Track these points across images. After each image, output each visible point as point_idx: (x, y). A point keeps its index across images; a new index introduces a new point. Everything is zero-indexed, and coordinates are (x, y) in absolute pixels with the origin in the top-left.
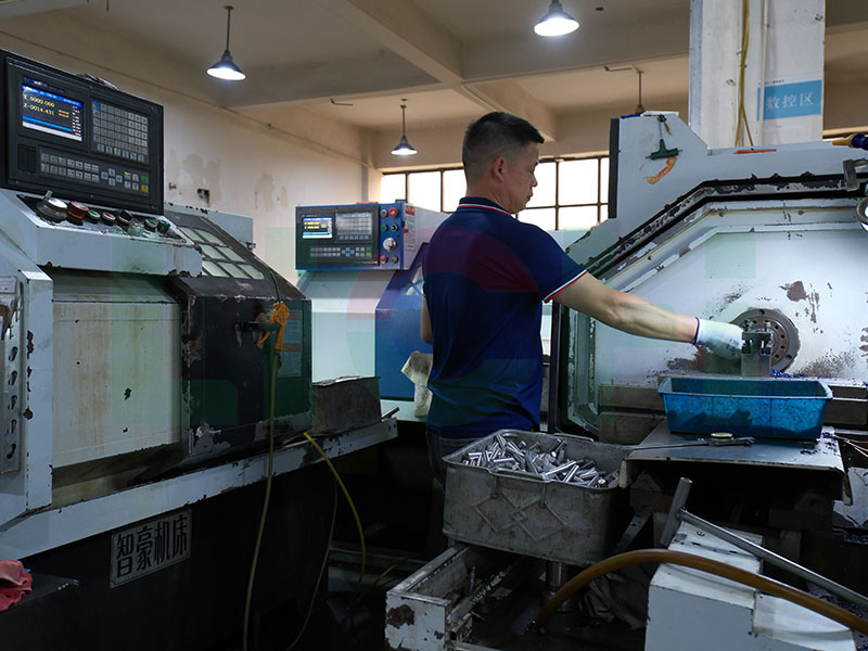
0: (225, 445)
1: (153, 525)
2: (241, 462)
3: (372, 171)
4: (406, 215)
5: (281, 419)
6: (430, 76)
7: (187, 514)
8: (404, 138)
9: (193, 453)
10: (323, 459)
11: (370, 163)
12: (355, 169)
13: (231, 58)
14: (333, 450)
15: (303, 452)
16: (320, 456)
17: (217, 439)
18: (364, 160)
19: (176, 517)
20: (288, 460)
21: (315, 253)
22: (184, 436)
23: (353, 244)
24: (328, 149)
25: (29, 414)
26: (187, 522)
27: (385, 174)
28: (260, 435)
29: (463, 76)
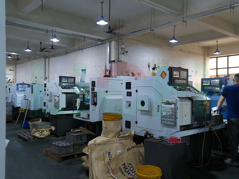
0: (199, 125)
1: (184, 138)
2: (199, 129)
3: (207, 58)
4: (227, 80)
5: (207, 121)
6: (226, 35)
7: (189, 137)
8: (217, 49)
9: (194, 126)
10: (212, 130)
11: (206, 56)
12: (202, 58)
13: (175, 37)
14: (214, 129)
15: (209, 128)
16: (212, 129)
17: (197, 124)
18: (204, 55)
19: (187, 137)
20: (207, 129)
21: (205, 88)
22: (193, 123)
23: (215, 86)
24: (195, 53)
25: (177, 118)
26: (189, 138)
27: (210, 58)
28: (203, 124)
29: (236, 34)
